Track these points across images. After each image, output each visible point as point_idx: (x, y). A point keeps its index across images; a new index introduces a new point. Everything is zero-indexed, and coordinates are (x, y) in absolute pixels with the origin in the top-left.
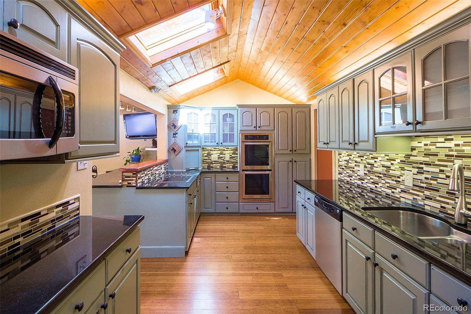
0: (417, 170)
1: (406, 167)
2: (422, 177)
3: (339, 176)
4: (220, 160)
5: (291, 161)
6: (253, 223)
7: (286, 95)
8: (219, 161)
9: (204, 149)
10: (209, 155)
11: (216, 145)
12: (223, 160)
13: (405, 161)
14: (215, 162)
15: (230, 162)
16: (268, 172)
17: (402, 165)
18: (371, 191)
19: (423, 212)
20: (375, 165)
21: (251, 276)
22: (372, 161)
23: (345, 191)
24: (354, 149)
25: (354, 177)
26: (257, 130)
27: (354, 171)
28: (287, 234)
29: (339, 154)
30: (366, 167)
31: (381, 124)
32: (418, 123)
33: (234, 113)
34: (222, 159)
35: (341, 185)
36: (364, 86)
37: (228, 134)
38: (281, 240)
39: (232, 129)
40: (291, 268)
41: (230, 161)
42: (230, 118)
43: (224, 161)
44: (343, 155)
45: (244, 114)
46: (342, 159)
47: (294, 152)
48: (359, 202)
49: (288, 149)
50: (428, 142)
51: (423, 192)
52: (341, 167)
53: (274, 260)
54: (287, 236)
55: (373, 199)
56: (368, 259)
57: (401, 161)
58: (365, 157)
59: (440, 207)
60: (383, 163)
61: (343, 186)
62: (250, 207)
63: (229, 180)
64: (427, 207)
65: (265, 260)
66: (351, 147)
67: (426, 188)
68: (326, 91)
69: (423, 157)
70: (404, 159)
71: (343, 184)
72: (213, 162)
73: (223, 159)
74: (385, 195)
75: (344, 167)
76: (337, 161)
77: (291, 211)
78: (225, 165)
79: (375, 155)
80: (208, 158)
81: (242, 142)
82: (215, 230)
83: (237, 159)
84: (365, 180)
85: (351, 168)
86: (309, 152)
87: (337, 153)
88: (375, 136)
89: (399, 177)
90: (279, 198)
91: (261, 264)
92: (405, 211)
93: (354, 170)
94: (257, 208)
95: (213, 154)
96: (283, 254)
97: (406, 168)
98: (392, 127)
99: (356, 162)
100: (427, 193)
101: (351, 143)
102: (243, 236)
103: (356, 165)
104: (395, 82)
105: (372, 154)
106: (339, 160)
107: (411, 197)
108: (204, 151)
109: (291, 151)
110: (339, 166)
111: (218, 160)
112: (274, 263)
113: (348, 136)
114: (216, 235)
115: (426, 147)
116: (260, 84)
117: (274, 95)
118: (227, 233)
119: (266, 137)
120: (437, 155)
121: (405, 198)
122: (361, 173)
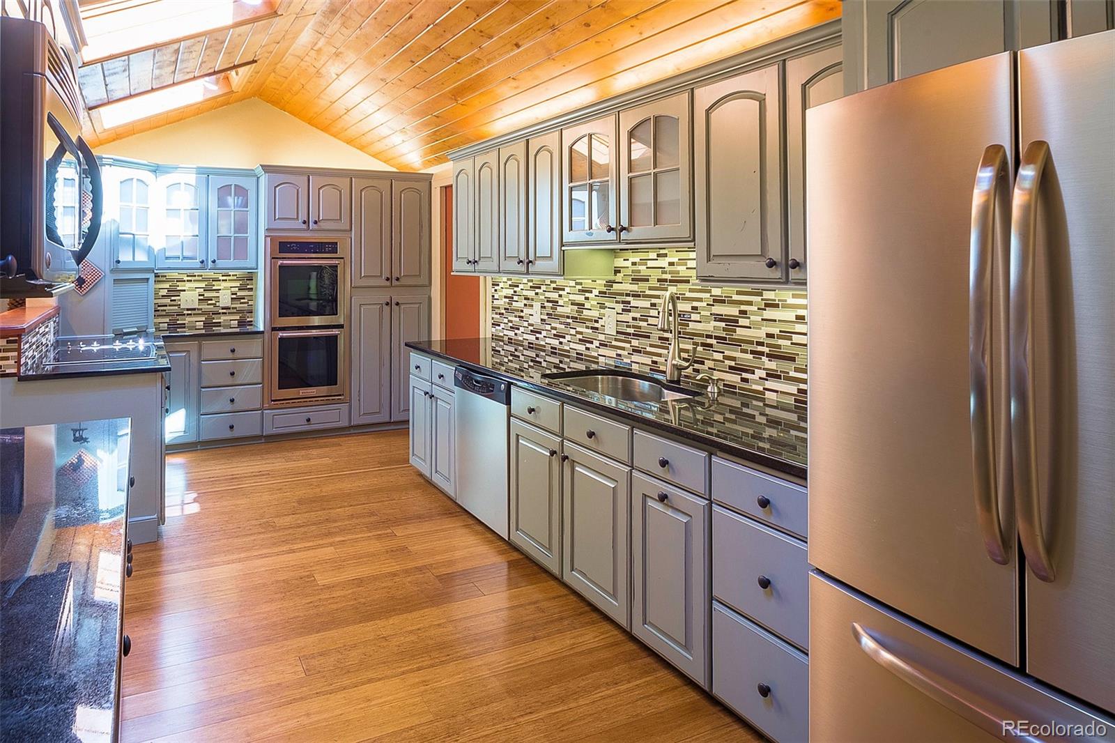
0: (621, 306)
1: (607, 302)
2: (627, 317)
3: (494, 330)
4: (205, 307)
5: (387, 304)
6: (301, 454)
7: (378, 147)
8: (201, 309)
9: (159, 276)
10: (174, 292)
11: (199, 265)
12: (212, 306)
13: (605, 293)
14: (190, 312)
15: (231, 311)
16: (335, 332)
17: (601, 300)
18: (552, 353)
19: (628, 374)
20: (560, 301)
21: (331, 546)
22: (554, 296)
23: (506, 360)
24: (528, 273)
25: (523, 328)
26: (311, 228)
27: (522, 317)
28: (388, 466)
29: (493, 285)
30: (545, 307)
31: (571, 229)
32: (623, 229)
33: (248, 184)
34: (210, 302)
35: (497, 348)
36: (544, 156)
37: (232, 238)
38: (375, 477)
39: (241, 227)
40: (409, 522)
41: (233, 308)
42: (236, 198)
43: (216, 309)
44: (501, 285)
45: (277, 189)
46: (500, 293)
47: (395, 282)
48: (530, 377)
49: (381, 276)
50: (637, 260)
51: (630, 342)
52: (497, 311)
53: (372, 514)
54: (388, 469)
55: (556, 367)
56: (553, 453)
57: (600, 292)
58: (543, 288)
59: (650, 363)
60: (572, 297)
61: (500, 349)
62: (292, 419)
63: (236, 355)
64: (635, 367)
65: (352, 516)
66: (522, 268)
67: (634, 335)
68: (474, 155)
69: (630, 283)
70: (604, 289)
71: (500, 346)
72: (186, 312)
73: (213, 302)
74: (575, 355)
75: (503, 311)
76: (489, 299)
77: (387, 420)
78: (220, 319)
79: (560, 281)
80: (171, 301)
81: (273, 258)
82: (213, 479)
83: (250, 303)
84: (543, 332)
85: (517, 311)
86: (427, 283)
87: (489, 283)
88: (563, 248)
89: (597, 321)
90: (359, 391)
91: (345, 525)
92: (604, 377)
93: (522, 314)
94: (308, 420)
95: (185, 291)
96: (387, 501)
97: (607, 304)
98: (587, 234)
99: (527, 299)
100: (635, 343)
101: (521, 262)
102: (288, 482)
103: (525, 305)
104: (593, 139)
105: (555, 282)
106: (493, 296)
107: (613, 353)
108: (158, 281)
109: (388, 279)
110: (494, 308)
111: (200, 307)
112: (373, 519)
113: (514, 247)
114: (218, 489)
115: (635, 268)
116: (315, 115)
117: (345, 144)
118: (247, 482)
119: (332, 247)
120: (648, 280)
121: (605, 356)
122: (535, 320)
